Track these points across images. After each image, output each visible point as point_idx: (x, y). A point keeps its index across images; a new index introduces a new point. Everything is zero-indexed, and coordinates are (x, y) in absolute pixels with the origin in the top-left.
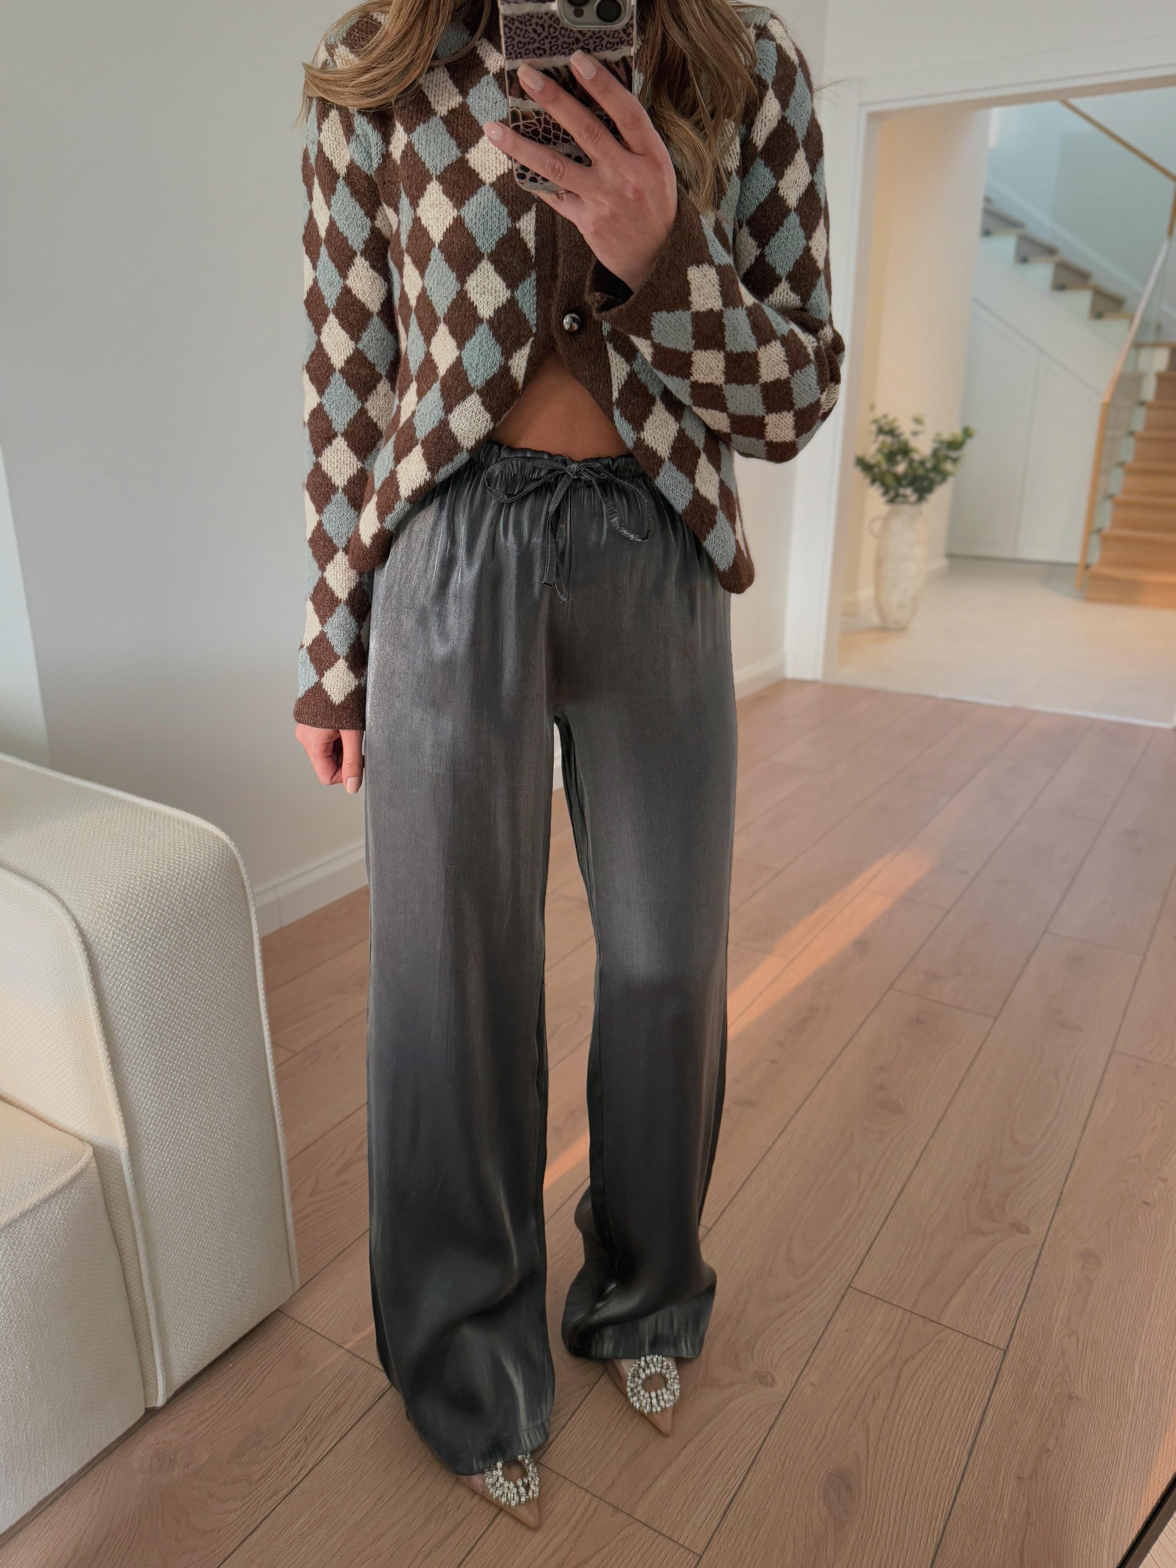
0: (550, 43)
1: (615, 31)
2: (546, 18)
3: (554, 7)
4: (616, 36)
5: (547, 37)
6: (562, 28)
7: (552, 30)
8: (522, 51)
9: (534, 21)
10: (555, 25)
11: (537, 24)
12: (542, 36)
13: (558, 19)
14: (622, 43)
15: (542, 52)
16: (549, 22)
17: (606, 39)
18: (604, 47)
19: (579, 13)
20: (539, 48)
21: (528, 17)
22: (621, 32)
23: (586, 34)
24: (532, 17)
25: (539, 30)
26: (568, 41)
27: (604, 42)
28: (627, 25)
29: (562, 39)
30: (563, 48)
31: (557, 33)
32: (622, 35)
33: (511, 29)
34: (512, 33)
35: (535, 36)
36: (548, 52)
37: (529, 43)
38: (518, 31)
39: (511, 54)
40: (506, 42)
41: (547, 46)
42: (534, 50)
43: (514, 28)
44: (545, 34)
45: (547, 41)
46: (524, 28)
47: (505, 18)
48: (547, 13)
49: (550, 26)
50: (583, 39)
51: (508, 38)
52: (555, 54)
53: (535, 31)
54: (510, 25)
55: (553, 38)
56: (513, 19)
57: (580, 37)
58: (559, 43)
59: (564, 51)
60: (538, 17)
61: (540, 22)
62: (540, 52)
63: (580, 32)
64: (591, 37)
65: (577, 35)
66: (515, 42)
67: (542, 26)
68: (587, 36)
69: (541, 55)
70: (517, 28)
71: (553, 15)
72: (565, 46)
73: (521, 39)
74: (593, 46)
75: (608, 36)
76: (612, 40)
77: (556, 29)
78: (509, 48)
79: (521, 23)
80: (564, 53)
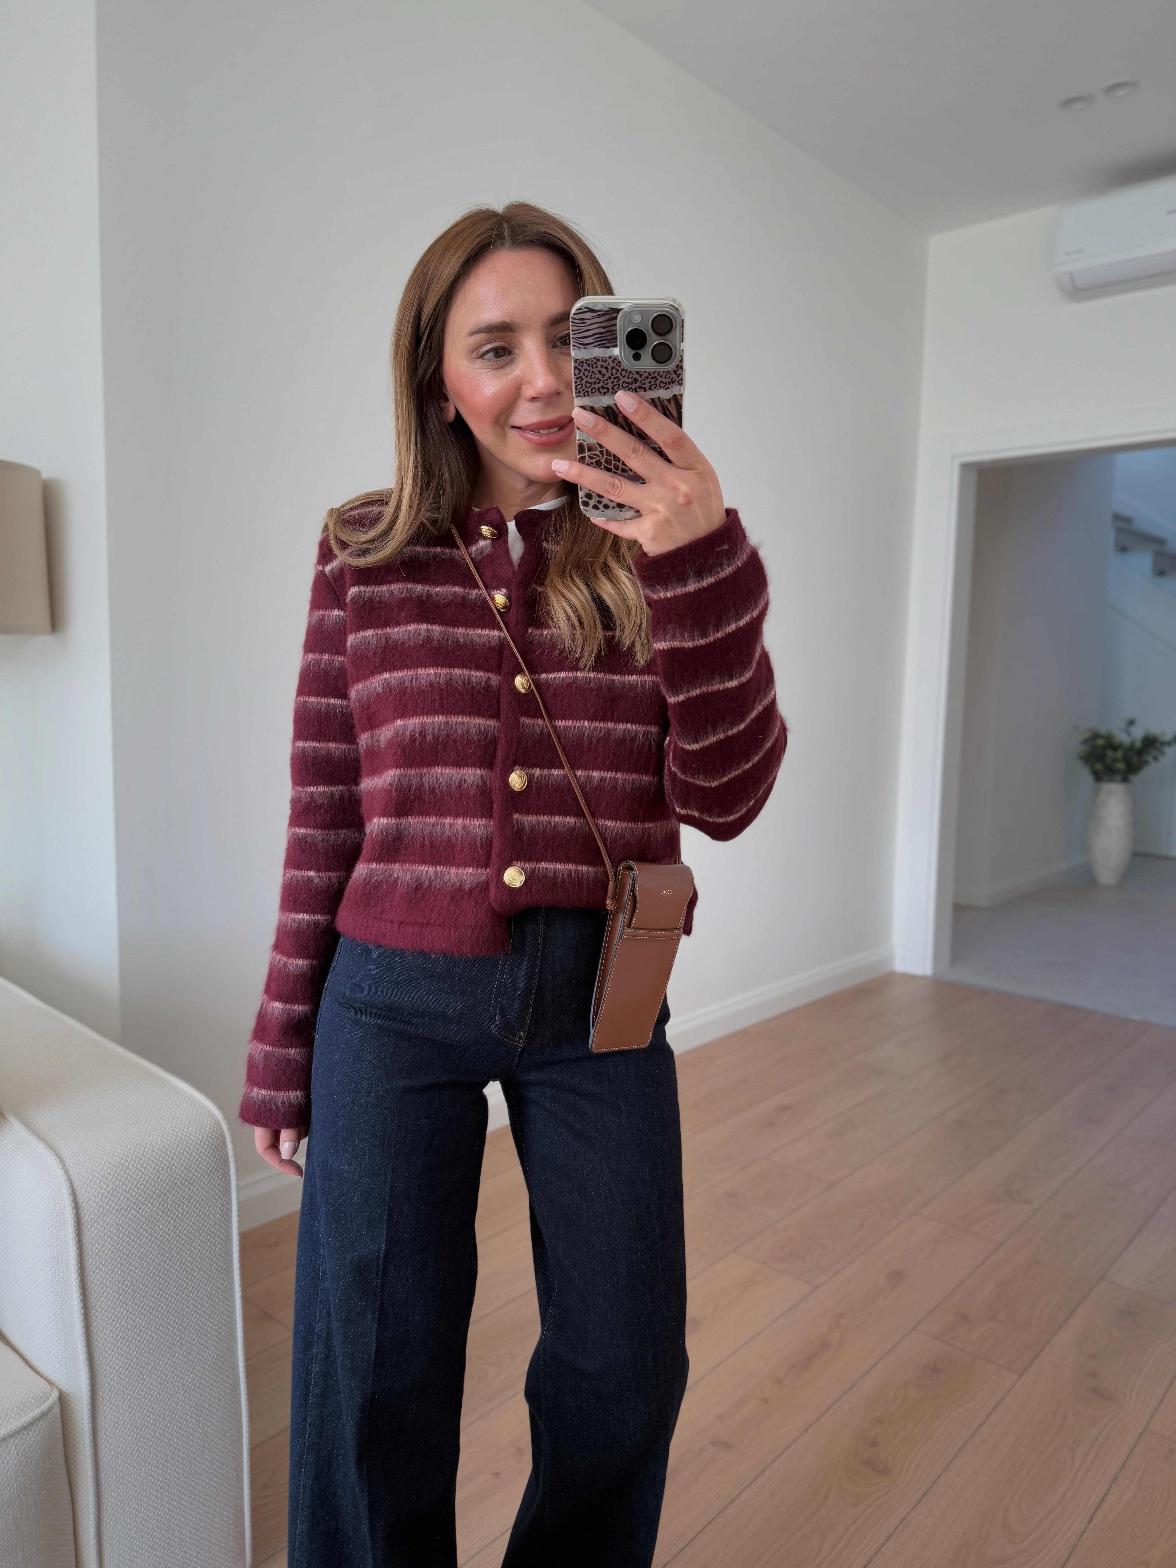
0: (613, 382)
1: (668, 372)
2: (609, 361)
4: (668, 376)
5: (610, 378)
6: (623, 370)
7: (614, 371)
8: (589, 389)
10: (617, 367)
11: (602, 366)
12: (606, 377)
13: (619, 362)
14: (673, 382)
15: (606, 390)
16: (612, 365)
17: (660, 379)
18: (658, 387)
19: (637, 357)
20: (603, 387)
21: (595, 361)
23: (642, 374)
24: (598, 360)
26: (628, 381)
27: (658, 382)
28: (677, 366)
29: (622, 380)
31: (619, 374)
32: (673, 375)
34: (581, 374)
35: (600, 377)
37: (595, 383)
38: (586, 373)
41: (610, 386)
43: (583, 370)
44: (609, 375)
45: (610, 381)
46: (592, 370)
48: (610, 357)
50: (640, 379)
52: (616, 392)
53: (600, 372)
55: (615, 378)
56: (582, 362)
57: (638, 377)
58: (620, 383)
60: (603, 361)
61: (605, 364)
63: (638, 373)
65: (635, 376)
66: (583, 382)
67: (606, 368)
69: (605, 393)
70: (586, 370)
71: (615, 359)
73: (588, 379)
74: (649, 385)
75: (661, 377)
76: (665, 380)
77: (617, 370)
79: (589, 365)
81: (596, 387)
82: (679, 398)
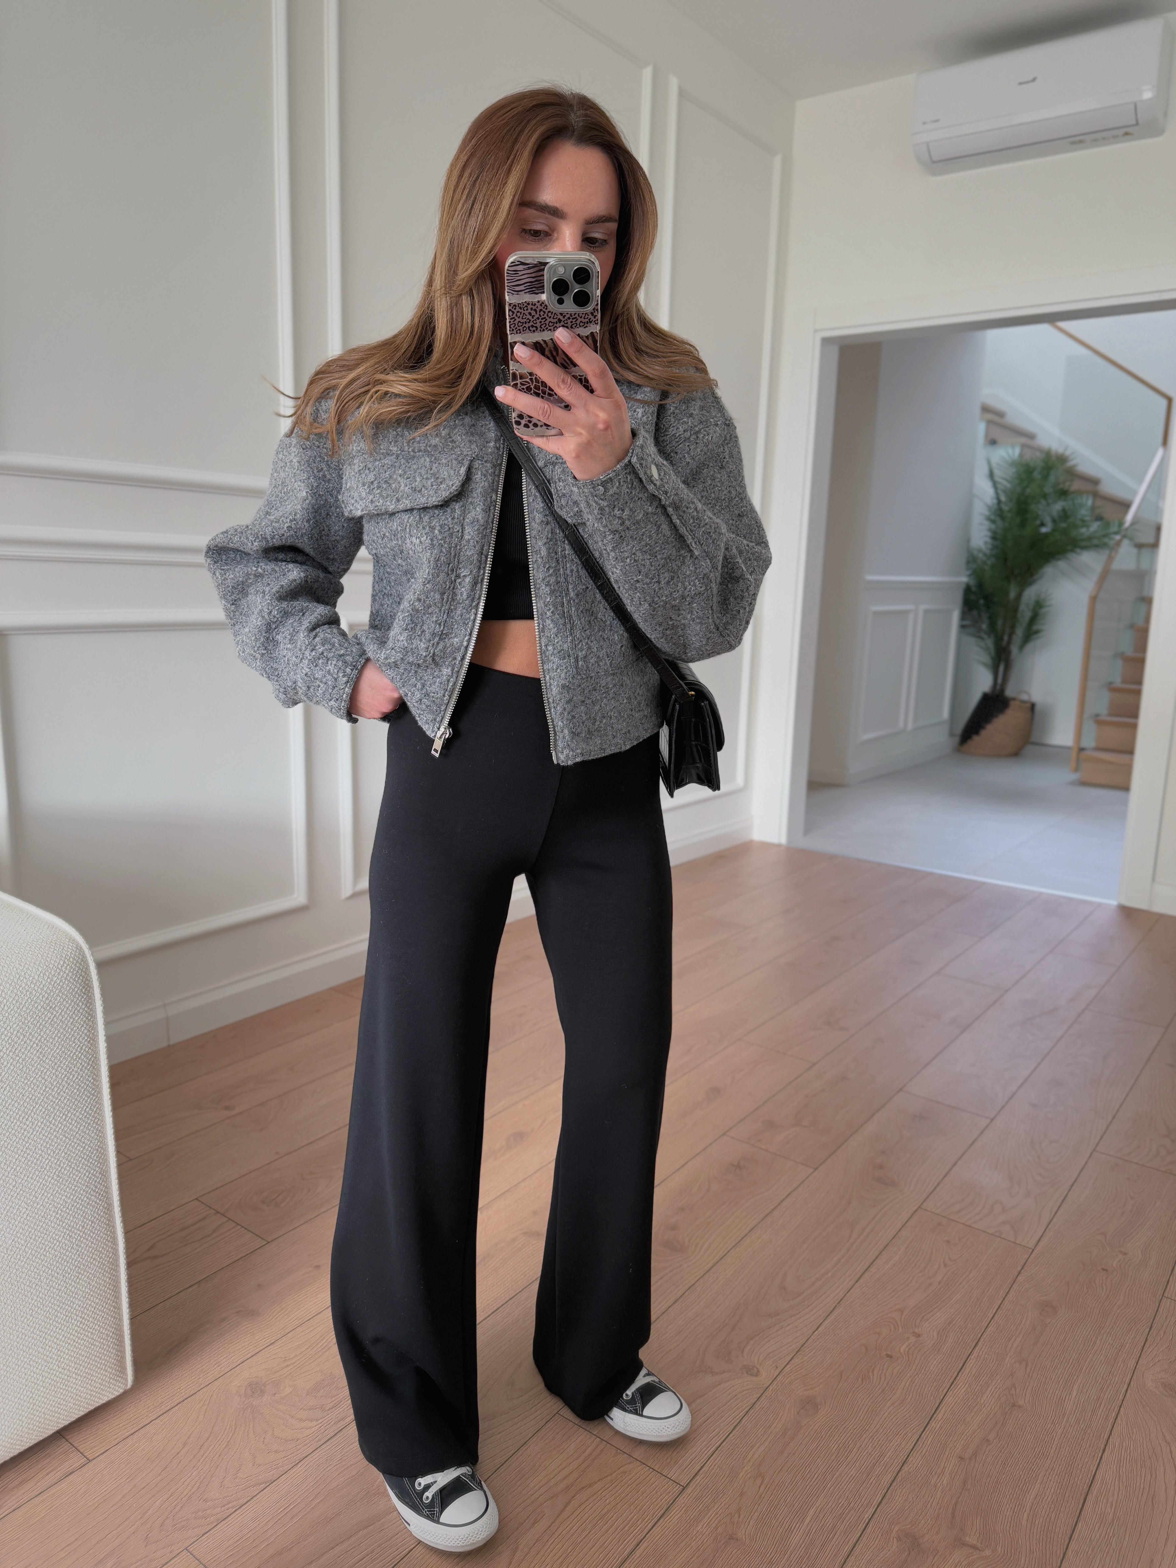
0: (541, 322)
1: (586, 313)
2: (538, 304)
4: (586, 317)
5: (538, 318)
6: (549, 312)
7: (542, 313)
8: (521, 328)
9: (530, 307)
10: (544, 310)
11: (532, 309)
12: (535, 318)
13: (546, 305)
14: (591, 322)
15: (535, 329)
16: (540, 308)
17: (580, 320)
18: (578, 326)
19: (561, 302)
20: (532, 326)
21: (525, 304)
22: (590, 314)
23: (565, 316)
24: (529, 304)
25: (533, 313)
26: (553, 321)
27: (578, 322)
28: (594, 309)
29: (549, 320)
30: (550, 326)
31: (545, 316)
32: (590, 316)
33: (513, 312)
35: (530, 318)
36: (539, 329)
37: (526, 323)
38: (519, 314)
41: (538, 325)
42: (529, 327)
43: (516, 313)
44: (537, 316)
45: (538, 321)
46: (523, 312)
48: (538, 302)
49: (541, 310)
50: (563, 320)
53: (530, 314)
54: (513, 310)
56: (515, 305)
57: (561, 318)
58: (547, 322)
59: (550, 328)
61: (534, 308)
62: (533, 329)
63: (561, 314)
64: (569, 318)
65: (560, 316)
66: (516, 322)
67: (535, 310)
68: (566, 318)
69: (534, 331)
70: (518, 312)
71: (543, 303)
72: (551, 324)
73: (521, 320)
74: (571, 324)
75: (581, 317)
76: (583, 321)
77: (544, 312)
79: (520, 308)
80: (550, 330)
81: (527, 326)
82: (595, 334)
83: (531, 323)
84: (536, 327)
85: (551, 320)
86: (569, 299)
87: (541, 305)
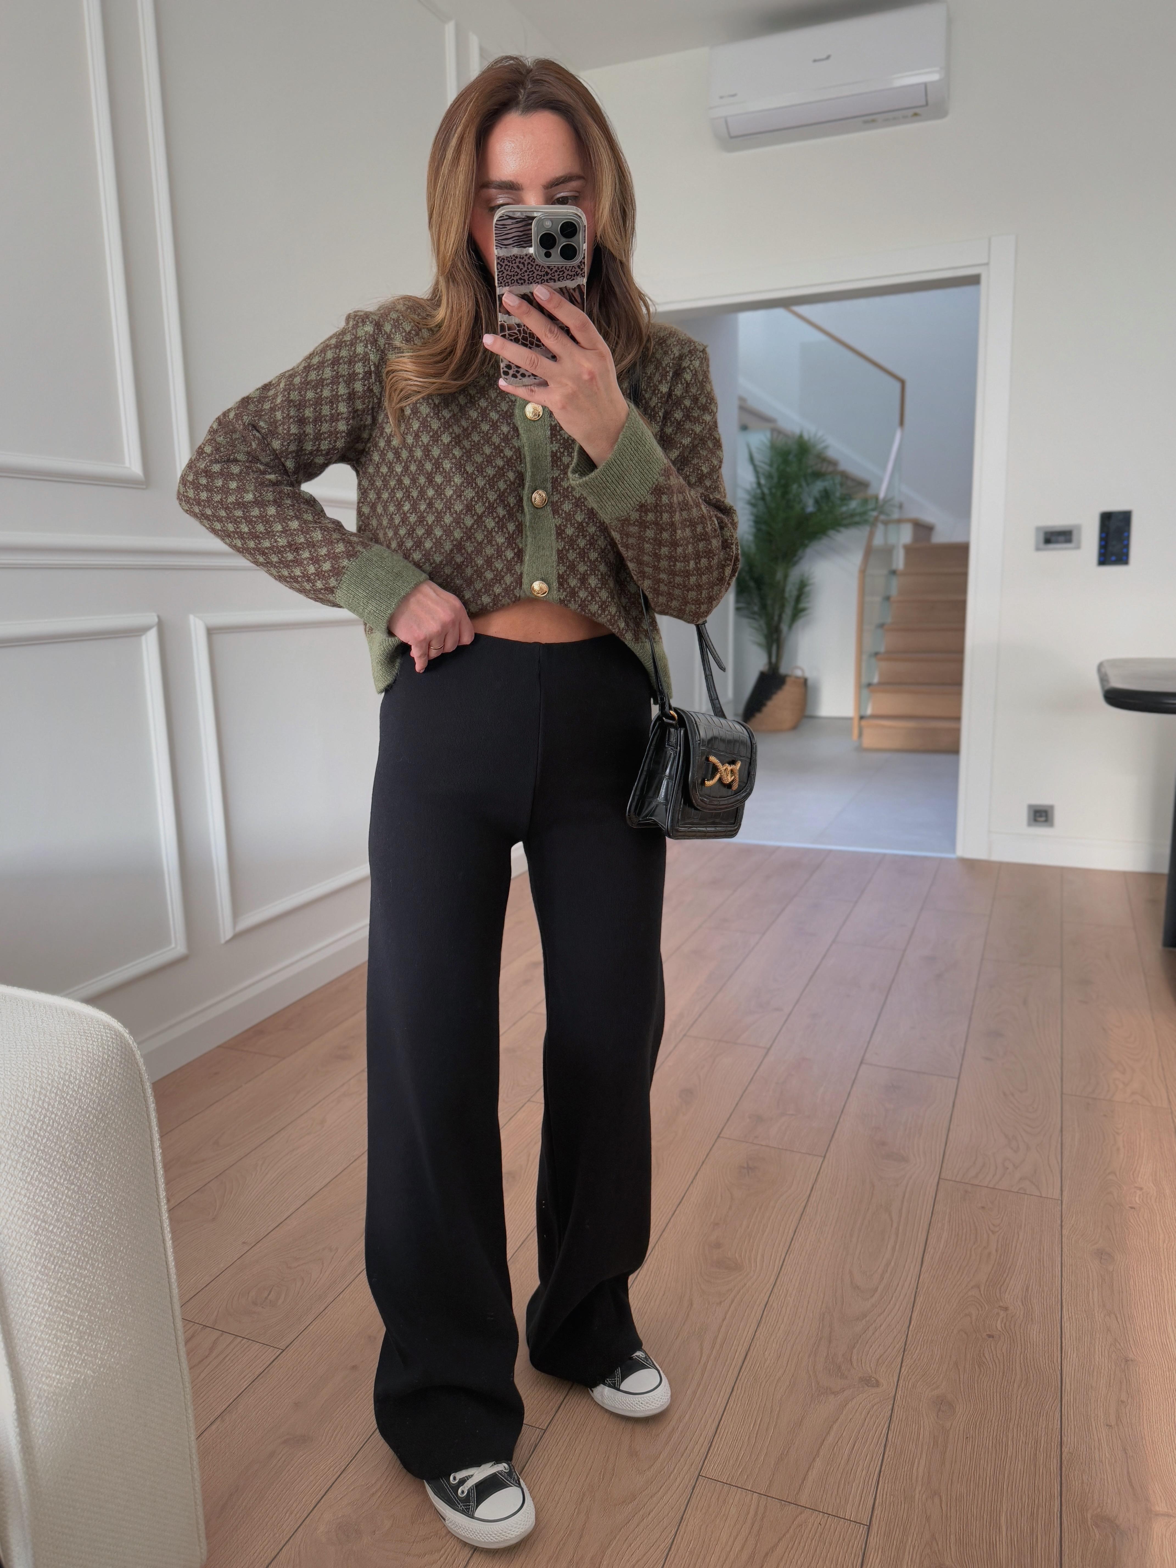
0: (528, 275)
2: (526, 258)
3: (531, 250)
4: (573, 270)
5: (526, 271)
6: (537, 265)
7: (530, 266)
8: (509, 281)
9: (518, 260)
11: (520, 262)
12: (523, 271)
13: (534, 259)
14: (578, 275)
15: (523, 281)
16: (528, 261)
17: (567, 272)
18: (566, 278)
19: (548, 255)
20: (520, 279)
21: (514, 258)
22: (577, 267)
23: (553, 269)
24: (517, 257)
25: (521, 266)
27: (565, 275)
28: (581, 262)
29: (536, 273)
30: (537, 279)
31: (533, 269)
32: (577, 269)
33: (502, 266)
34: (503, 269)
35: (518, 271)
36: (527, 282)
37: (514, 276)
38: (507, 267)
39: (501, 283)
40: (498, 275)
41: (526, 278)
42: (517, 280)
43: (504, 265)
44: (526, 269)
45: (526, 274)
46: (511, 265)
47: (498, 258)
48: (526, 255)
49: (529, 263)
50: (551, 273)
51: (499, 272)
52: (531, 283)
53: (518, 267)
55: (530, 272)
56: (503, 259)
57: (549, 271)
58: (535, 275)
60: (520, 258)
61: (522, 261)
62: (522, 281)
63: (549, 267)
64: (556, 271)
65: (547, 269)
66: (504, 275)
67: (523, 263)
68: (553, 271)
69: (522, 284)
70: (506, 265)
71: (531, 256)
72: (538, 277)
73: (509, 273)
74: (558, 276)
75: (568, 270)
76: (571, 273)
77: (532, 265)
78: (500, 279)
79: (509, 262)
80: (538, 282)
81: (515, 279)
82: (582, 287)
83: (519, 276)
84: (524, 280)
85: (539, 273)
86: (556, 252)
87: (529, 258)
